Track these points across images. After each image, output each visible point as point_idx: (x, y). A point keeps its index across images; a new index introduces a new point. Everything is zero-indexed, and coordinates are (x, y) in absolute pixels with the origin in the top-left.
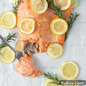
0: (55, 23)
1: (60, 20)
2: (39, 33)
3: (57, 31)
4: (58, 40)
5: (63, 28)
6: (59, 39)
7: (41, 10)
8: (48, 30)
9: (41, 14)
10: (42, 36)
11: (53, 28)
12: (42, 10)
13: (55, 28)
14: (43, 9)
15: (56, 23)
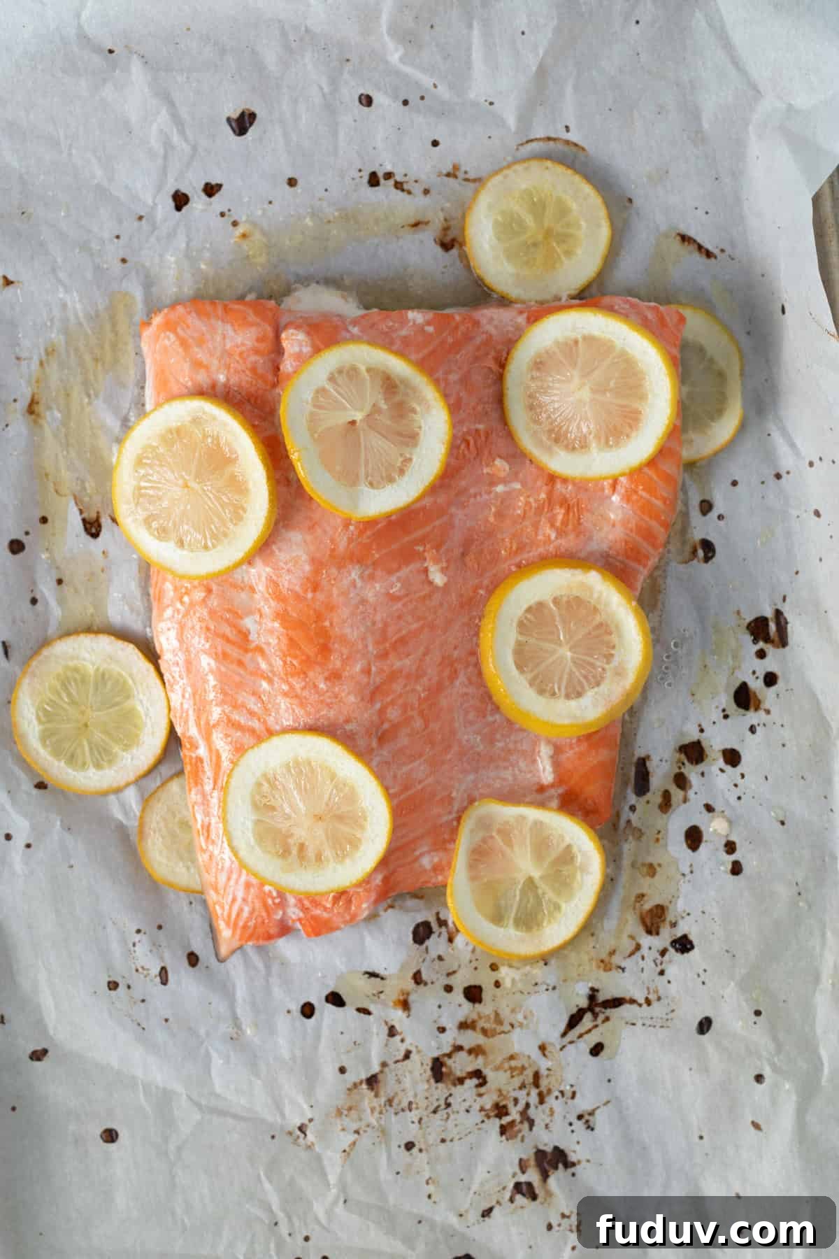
0: (529, 610)
1: (582, 585)
2: (372, 700)
3: (541, 692)
4: (556, 764)
5: (609, 657)
6: (563, 757)
7: (391, 474)
8: (454, 676)
9: (388, 516)
10: (395, 727)
11: (510, 660)
12: (391, 480)
13: (523, 658)
14: (402, 472)
15: (537, 609)
